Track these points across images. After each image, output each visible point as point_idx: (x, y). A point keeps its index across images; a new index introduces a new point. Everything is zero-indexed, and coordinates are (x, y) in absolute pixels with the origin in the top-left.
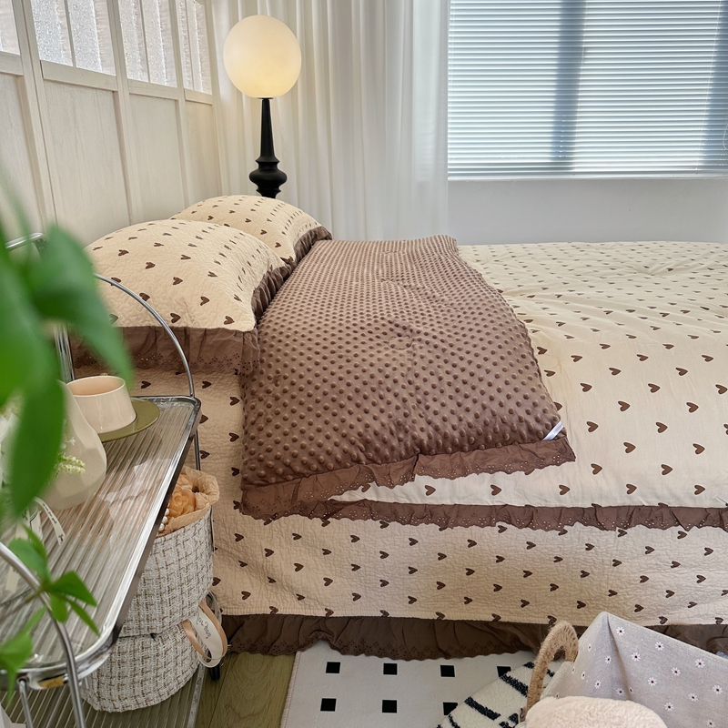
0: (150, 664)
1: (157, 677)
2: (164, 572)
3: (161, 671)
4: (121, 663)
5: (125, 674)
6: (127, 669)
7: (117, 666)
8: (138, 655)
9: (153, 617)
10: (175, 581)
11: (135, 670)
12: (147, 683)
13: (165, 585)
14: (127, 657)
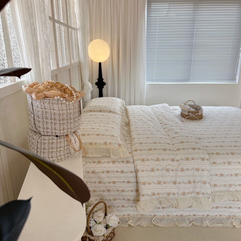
0: (54, 146)
1: (57, 151)
2: (61, 112)
3: (58, 150)
4: (44, 143)
5: (46, 148)
6: (46, 146)
7: (43, 145)
8: (50, 141)
9: (57, 129)
10: (65, 117)
11: (49, 147)
12: (53, 153)
13: (61, 117)
14: (46, 142)
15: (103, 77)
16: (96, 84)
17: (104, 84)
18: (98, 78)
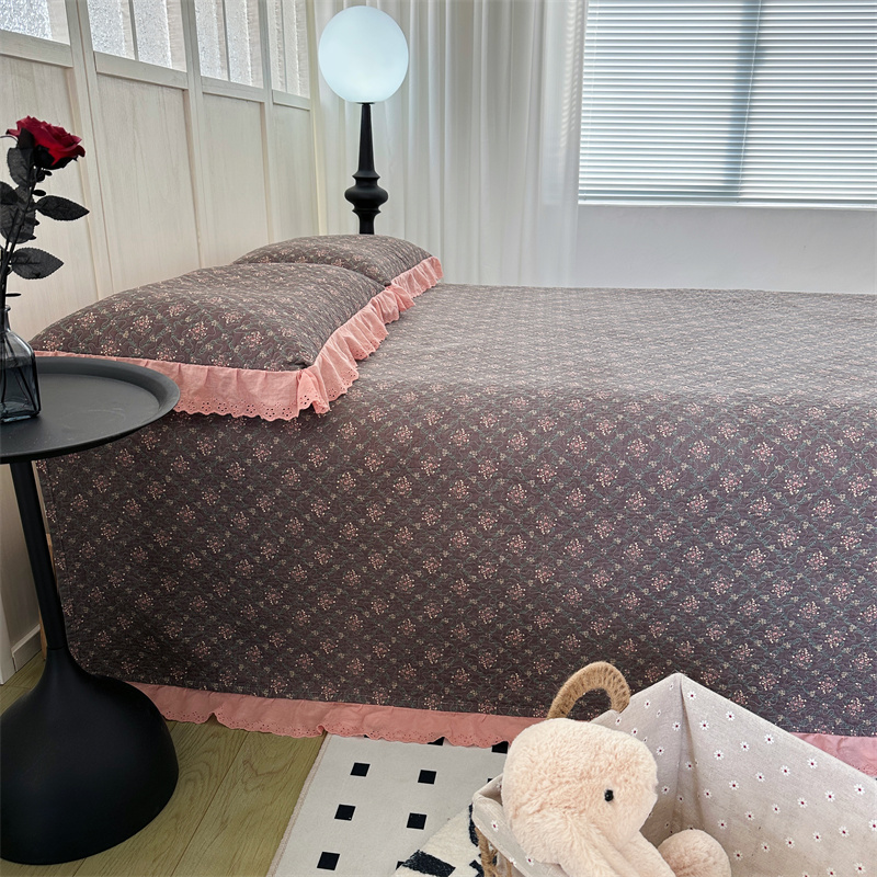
16: (350, 196)
17: (382, 198)
18: (356, 171)
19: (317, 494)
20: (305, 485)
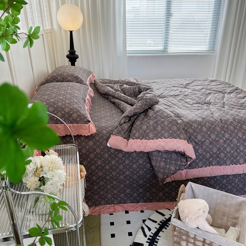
15: (75, 49)
16: (68, 57)
18: (69, 49)
19: (99, 159)
20: (95, 158)
